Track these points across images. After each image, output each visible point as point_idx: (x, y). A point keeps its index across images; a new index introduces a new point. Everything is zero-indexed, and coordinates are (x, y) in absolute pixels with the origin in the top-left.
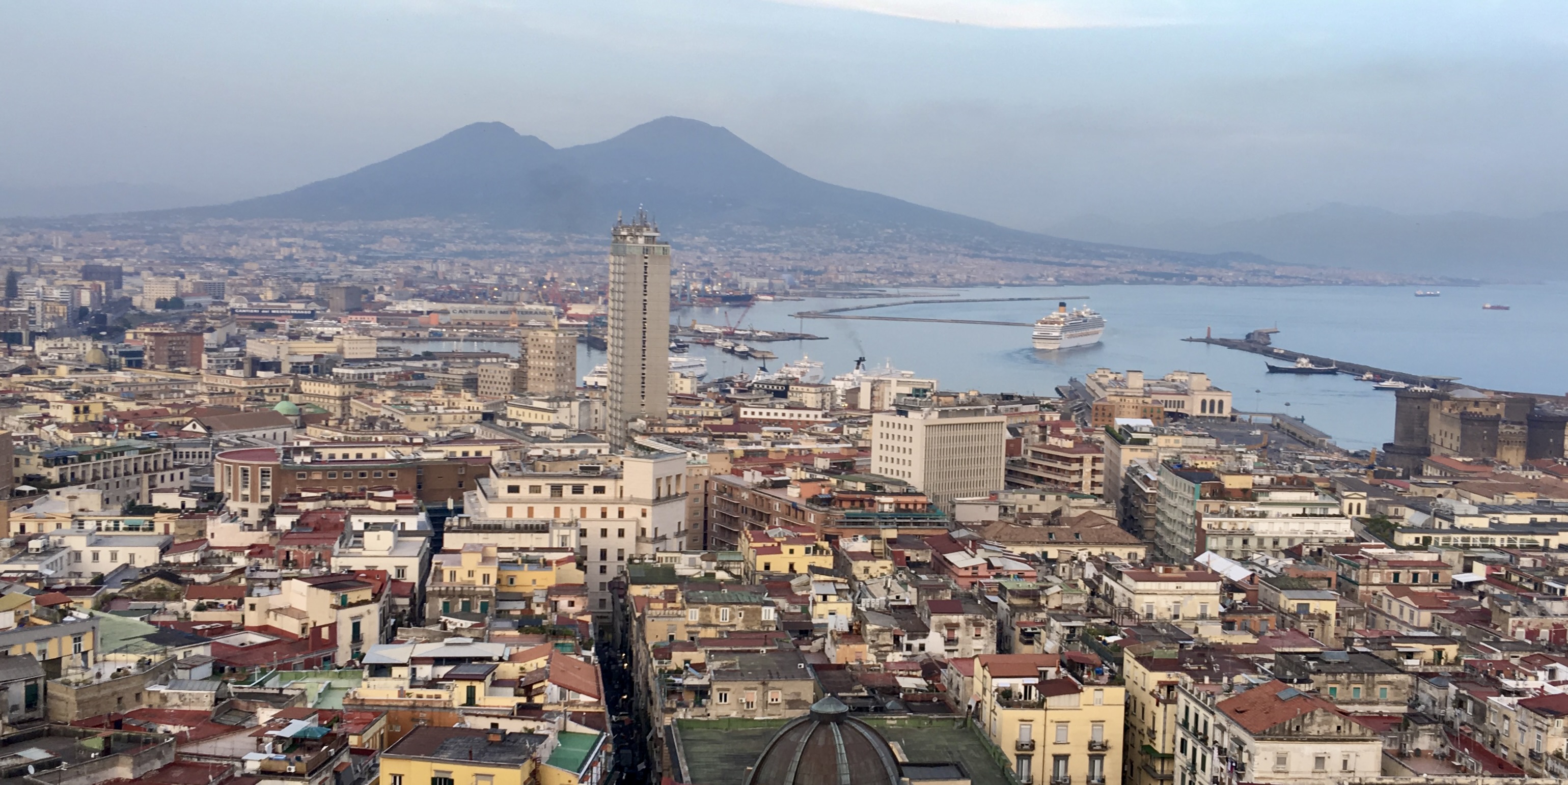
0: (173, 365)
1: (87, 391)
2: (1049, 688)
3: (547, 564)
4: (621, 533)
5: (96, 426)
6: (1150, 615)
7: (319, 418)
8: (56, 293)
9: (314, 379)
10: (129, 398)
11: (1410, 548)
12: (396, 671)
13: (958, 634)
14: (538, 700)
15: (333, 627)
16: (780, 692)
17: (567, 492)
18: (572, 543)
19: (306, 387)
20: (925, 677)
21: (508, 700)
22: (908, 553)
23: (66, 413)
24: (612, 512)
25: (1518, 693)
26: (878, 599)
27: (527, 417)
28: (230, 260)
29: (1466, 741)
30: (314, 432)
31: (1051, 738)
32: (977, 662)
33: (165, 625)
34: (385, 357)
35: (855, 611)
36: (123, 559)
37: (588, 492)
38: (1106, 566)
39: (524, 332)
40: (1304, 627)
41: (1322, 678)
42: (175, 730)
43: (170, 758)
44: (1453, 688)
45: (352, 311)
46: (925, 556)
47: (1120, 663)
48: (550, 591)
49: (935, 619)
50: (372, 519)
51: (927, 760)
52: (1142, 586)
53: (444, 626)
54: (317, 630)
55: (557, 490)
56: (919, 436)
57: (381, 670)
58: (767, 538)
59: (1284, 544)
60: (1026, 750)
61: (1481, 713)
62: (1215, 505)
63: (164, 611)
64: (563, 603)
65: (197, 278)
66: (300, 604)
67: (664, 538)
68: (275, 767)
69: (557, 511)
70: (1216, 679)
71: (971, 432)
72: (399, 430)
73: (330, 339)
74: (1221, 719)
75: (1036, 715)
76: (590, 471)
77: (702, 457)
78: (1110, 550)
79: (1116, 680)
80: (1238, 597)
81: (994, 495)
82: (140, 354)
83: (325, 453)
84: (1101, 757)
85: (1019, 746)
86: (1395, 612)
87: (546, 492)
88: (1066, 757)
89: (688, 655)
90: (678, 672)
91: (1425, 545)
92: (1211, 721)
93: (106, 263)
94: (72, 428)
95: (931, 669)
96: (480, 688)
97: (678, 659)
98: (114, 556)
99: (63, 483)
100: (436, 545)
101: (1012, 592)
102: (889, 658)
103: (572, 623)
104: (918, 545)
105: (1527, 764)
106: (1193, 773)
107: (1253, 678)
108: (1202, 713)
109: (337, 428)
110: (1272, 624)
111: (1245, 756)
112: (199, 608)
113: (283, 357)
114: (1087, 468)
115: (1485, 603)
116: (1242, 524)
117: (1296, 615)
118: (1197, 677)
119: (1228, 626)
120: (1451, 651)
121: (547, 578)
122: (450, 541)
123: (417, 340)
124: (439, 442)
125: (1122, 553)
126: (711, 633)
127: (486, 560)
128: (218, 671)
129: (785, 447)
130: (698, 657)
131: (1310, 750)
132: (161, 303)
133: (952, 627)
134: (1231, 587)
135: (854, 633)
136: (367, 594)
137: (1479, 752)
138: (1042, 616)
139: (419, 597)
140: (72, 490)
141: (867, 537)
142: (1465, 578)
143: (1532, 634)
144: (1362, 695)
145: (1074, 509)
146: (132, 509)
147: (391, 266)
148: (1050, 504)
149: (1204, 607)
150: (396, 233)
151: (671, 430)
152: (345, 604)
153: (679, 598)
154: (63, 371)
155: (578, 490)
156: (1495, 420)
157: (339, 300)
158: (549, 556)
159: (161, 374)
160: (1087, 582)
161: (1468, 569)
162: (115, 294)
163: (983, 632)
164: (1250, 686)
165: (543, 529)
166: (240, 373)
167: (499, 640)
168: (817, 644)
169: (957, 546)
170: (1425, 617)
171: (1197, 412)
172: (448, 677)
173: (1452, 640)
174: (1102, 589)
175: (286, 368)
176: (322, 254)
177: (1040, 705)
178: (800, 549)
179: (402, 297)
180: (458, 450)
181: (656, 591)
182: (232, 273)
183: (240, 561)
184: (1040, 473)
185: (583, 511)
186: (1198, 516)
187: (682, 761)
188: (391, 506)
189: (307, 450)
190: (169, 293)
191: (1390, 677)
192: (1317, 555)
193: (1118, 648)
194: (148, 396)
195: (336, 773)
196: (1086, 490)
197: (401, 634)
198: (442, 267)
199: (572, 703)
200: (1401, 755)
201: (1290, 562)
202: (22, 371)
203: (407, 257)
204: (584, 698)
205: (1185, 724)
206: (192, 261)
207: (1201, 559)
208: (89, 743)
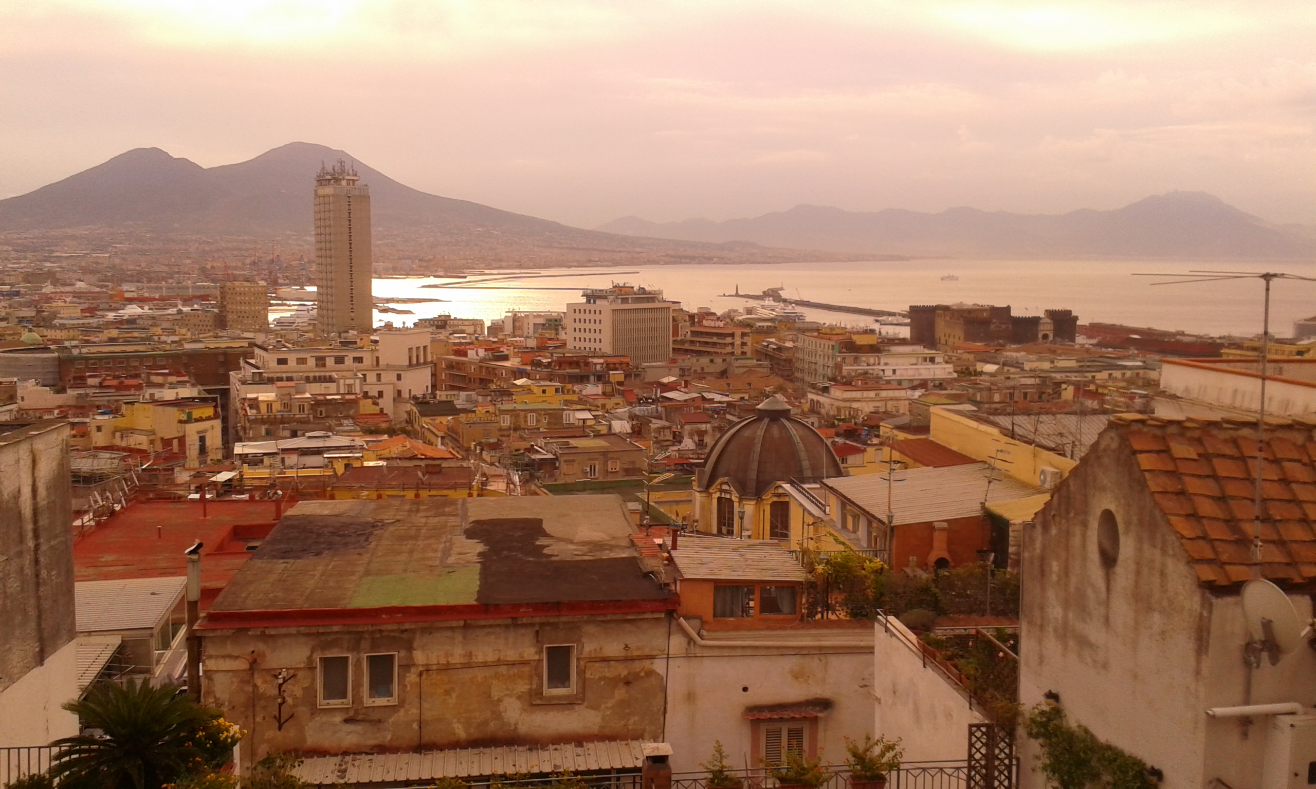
4: (380, 394)
12: (267, 461)
13: (706, 439)
15: (182, 440)
16: (618, 461)
17: (330, 362)
22: (636, 391)
24: (371, 377)
35: (633, 417)
49: (688, 427)
54: (167, 442)
55: (321, 360)
56: (607, 318)
62: (850, 358)
71: (648, 315)
76: (349, 345)
87: (312, 363)
136: (210, 411)
152: (189, 420)
155: (340, 361)
165: (330, 379)
178: (551, 390)
184: (697, 348)
186: (838, 367)
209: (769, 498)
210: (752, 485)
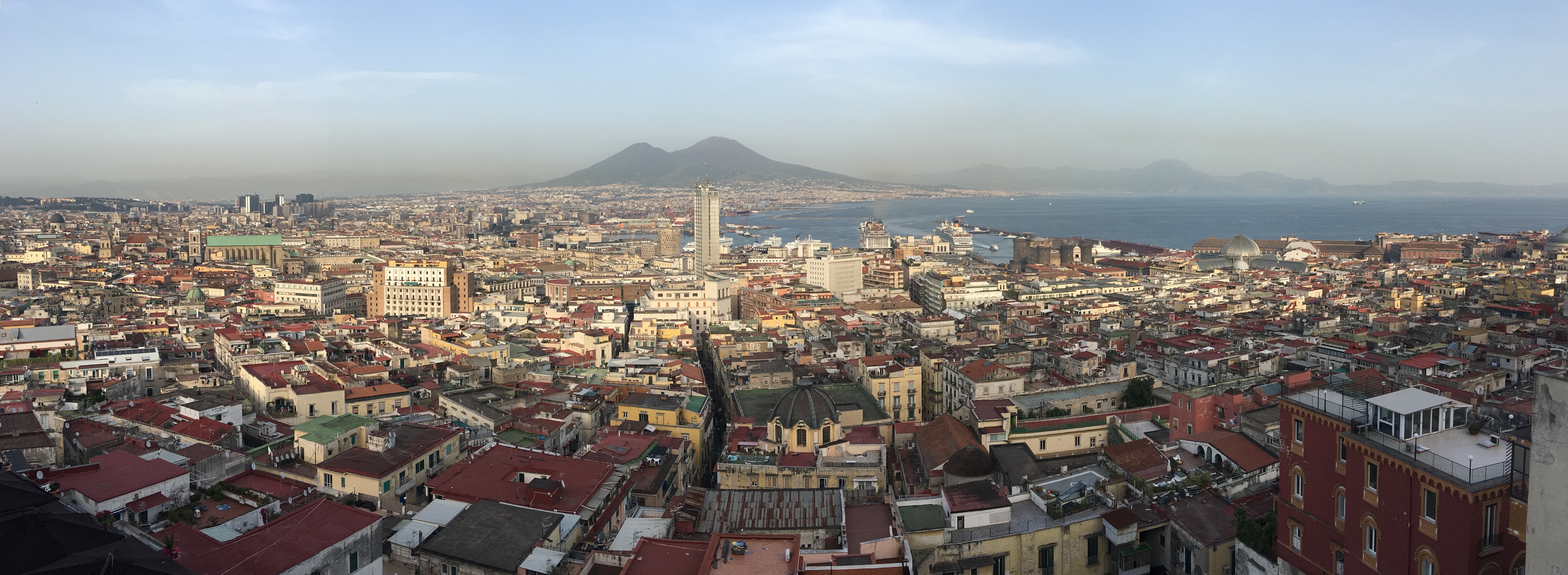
0: (527, 246)
1: (497, 256)
2: (890, 369)
3: (677, 326)
4: (705, 313)
5: (502, 270)
6: (927, 336)
7: (582, 266)
8: (485, 219)
9: (579, 251)
10: (513, 259)
11: (1024, 301)
12: (620, 370)
13: (849, 349)
14: (678, 382)
15: (594, 351)
16: (778, 377)
17: (682, 296)
18: (686, 317)
19: (577, 254)
20: (838, 368)
21: (665, 382)
22: (826, 317)
23: (490, 265)
24: (701, 303)
25: (1071, 353)
26: (816, 337)
27: (663, 265)
28: (546, 204)
29: (1054, 374)
30: (581, 273)
31: (892, 389)
32: (860, 361)
33: (532, 348)
34: (604, 242)
35: (806, 342)
36: (514, 322)
37: (691, 296)
38: (908, 317)
39: (658, 230)
40: (988, 336)
41: (999, 355)
42: (538, 389)
43: (539, 401)
44: (1046, 354)
45: (591, 223)
46: (833, 318)
47: (918, 357)
48: (678, 337)
49: (839, 343)
50: (605, 308)
51: (842, 402)
52: (923, 324)
53: (637, 352)
54: (588, 352)
55: (678, 295)
56: (827, 267)
57: (614, 369)
58: (766, 313)
59: (977, 304)
60: (882, 395)
61: (1058, 362)
62: (949, 289)
63: (530, 343)
64: (684, 342)
65: (535, 212)
66: (581, 342)
67: (722, 315)
68: (577, 407)
69: (678, 304)
70: (958, 359)
71: (849, 265)
72: (613, 271)
73: (584, 235)
74: (961, 376)
75: (886, 380)
76: (692, 287)
77: (736, 280)
78: (908, 310)
79: (917, 364)
80: (961, 326)
81: (859, 290)
82: (515, 242)
83: (586, 281)
84: (913, 396)
85: (879, 394)
86: (1021, 327)
87: (673, 296)
88: (899, 397)
89: (738, 363)
90: (735, 371)
91: (1030, 300)
92: (957, 377)
93: (502, 206)
94: (493, 270)
95: (840, 364)
96: (654, 377)
97: (734, 365)
98: (511, 320)
99: (491, 291)
100: (630, 319)
101: (871, 331)
102: (822, 361)
103: (689, 351)
104: (829, 313)
105: (1076, 380)
106: (951, 398)
107: (972, 358)
108: (953, 374)
109: (589, 271)
110: (975, 336)
111: (972, 390)
112: (544, 342)
113: (567, 242)
114: (896, 277)
115: (1054, 320)
116: (960, 296)
117: (984, 332)
118: (950, 359)
119: (959, 338)
120: (1044, 340)
121: (677, 332)
122: (637, 317)
123: (616, 234)
124: (629, 276)
125: (912, 311)
126: (747, 354)
127: (652, 324)
128: (553, 368)
129: (770, 275)
130: (743, 364)
131: (997, 384)
132: (522, 222)
133: (847, 346)
134: (958, 322)
135: (807, 352)
136: (606, 338)
137: (1058, 377)
138: (884, 340)
139: (626, 340)
140: (495, 294)
141: (808, 311)
142: (1045, 311)
143: (1071, 330)
144: (1014, 361)
145: (893, 294)
146: (516, 302)
147: (605, 204)
148: (882, 293)
149: (949, 331)
150: (607, 191)
151: (722, 269)
152: (598, 343)
153: (733, 339)
154: (489, 248)
155: (687, 295)
156: (1050, 248)
157: (586, 218)
158: (677, 323)
159: (523, 249)
160: (901, 324)
161: (1046, 308)
162: (506, 219)
163: (860, 348)
164: (971, 361)
165: (674, 312)
166: (552, 249)
167: (660, 357)
168: (791, 356)
169: (846, 312)
170: (1032, 327)
171: (936, 251)
172: (641, 373)
173: (1044, 336)
174: (907, 327)
175: (569, 247)
176: (580, 200)
177: (887, 376)
178: (780, 317)
179: (610, 217)
180: (637, 280)
181: (721, 337)
182: (547, 209)
183: (557, 324)
184: (877, 280)
185: (689, 304)
186: (943, 294)
187: (740, 408)
188: (612, 302)
189: (580, 280)
190: (525, 218)
191: (1024, 353)
192: (990, 307)
193: (917, 350)
194: (519, 258)
195: (601, 411)
196: (896, 286)
197: (621, 355)
198: (625, 204)
199: (693, 384)
200: (1031, 382)
201: (980, 310)
202: (474, 248)
203: (611, 200)
204: (697, 382)
205: (947, 379)
206: (533, 205)
207: (945, 312)
208: (509, 393)
209: (796, 428)
210: (789, 421)
